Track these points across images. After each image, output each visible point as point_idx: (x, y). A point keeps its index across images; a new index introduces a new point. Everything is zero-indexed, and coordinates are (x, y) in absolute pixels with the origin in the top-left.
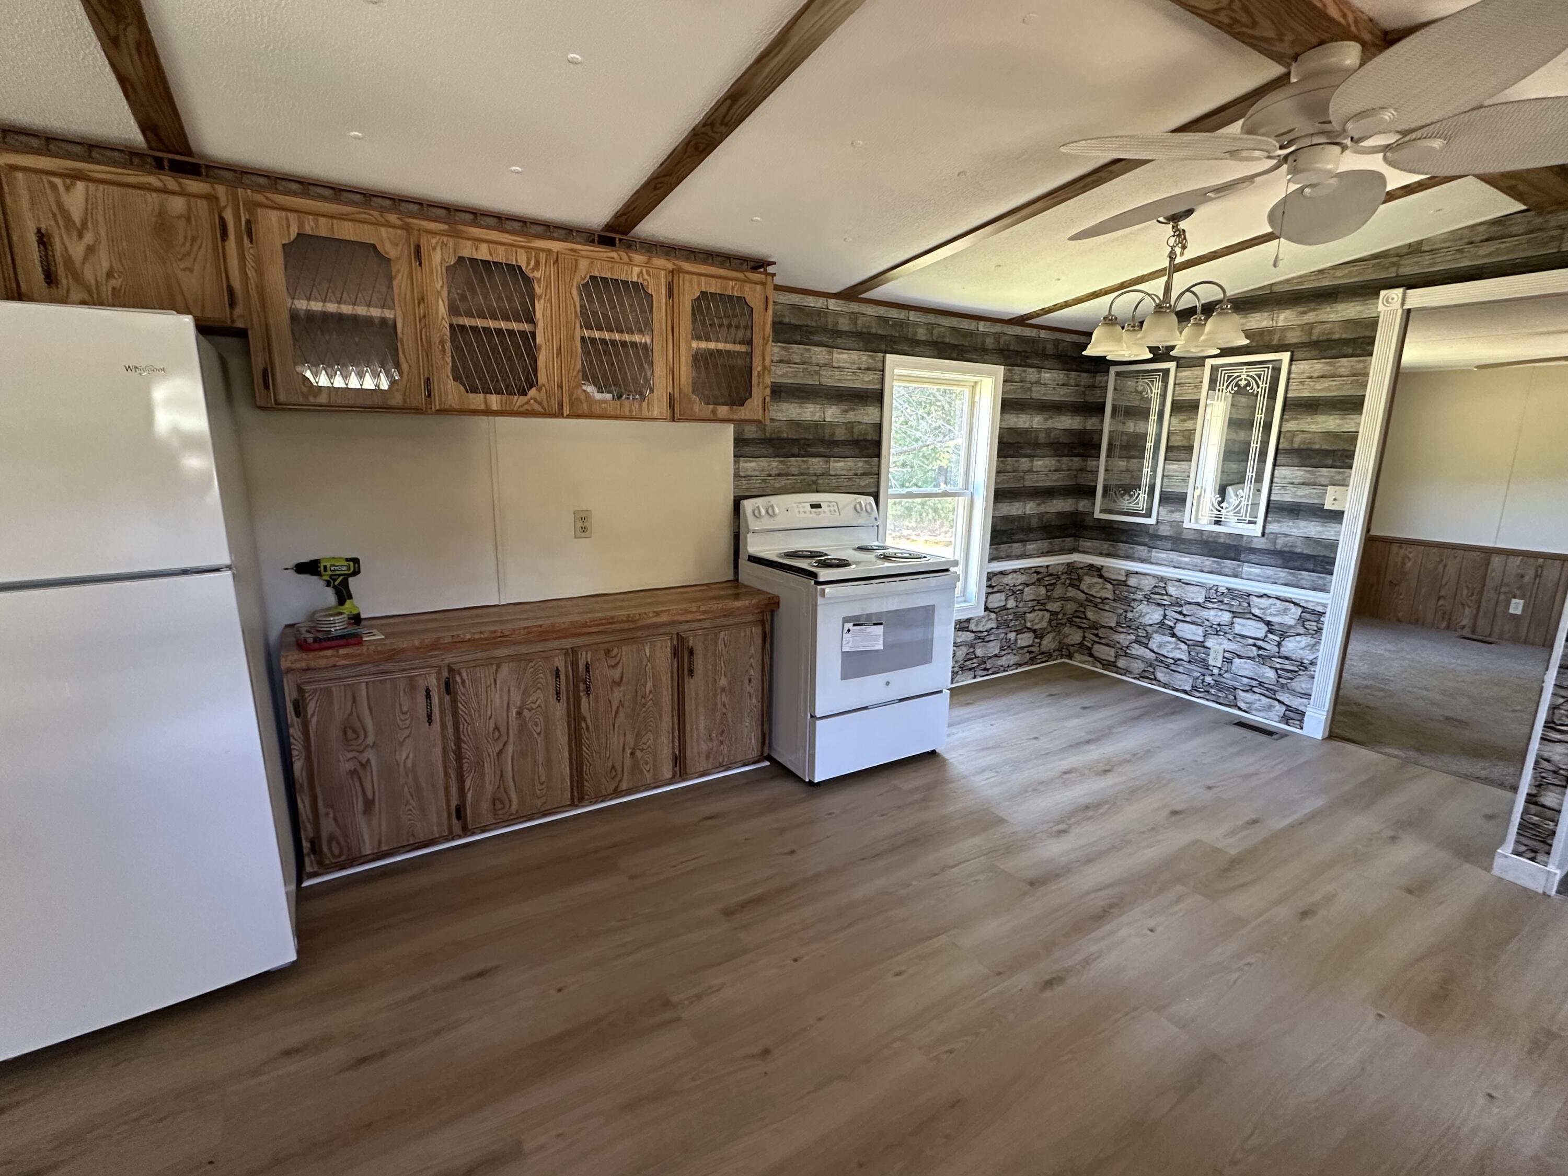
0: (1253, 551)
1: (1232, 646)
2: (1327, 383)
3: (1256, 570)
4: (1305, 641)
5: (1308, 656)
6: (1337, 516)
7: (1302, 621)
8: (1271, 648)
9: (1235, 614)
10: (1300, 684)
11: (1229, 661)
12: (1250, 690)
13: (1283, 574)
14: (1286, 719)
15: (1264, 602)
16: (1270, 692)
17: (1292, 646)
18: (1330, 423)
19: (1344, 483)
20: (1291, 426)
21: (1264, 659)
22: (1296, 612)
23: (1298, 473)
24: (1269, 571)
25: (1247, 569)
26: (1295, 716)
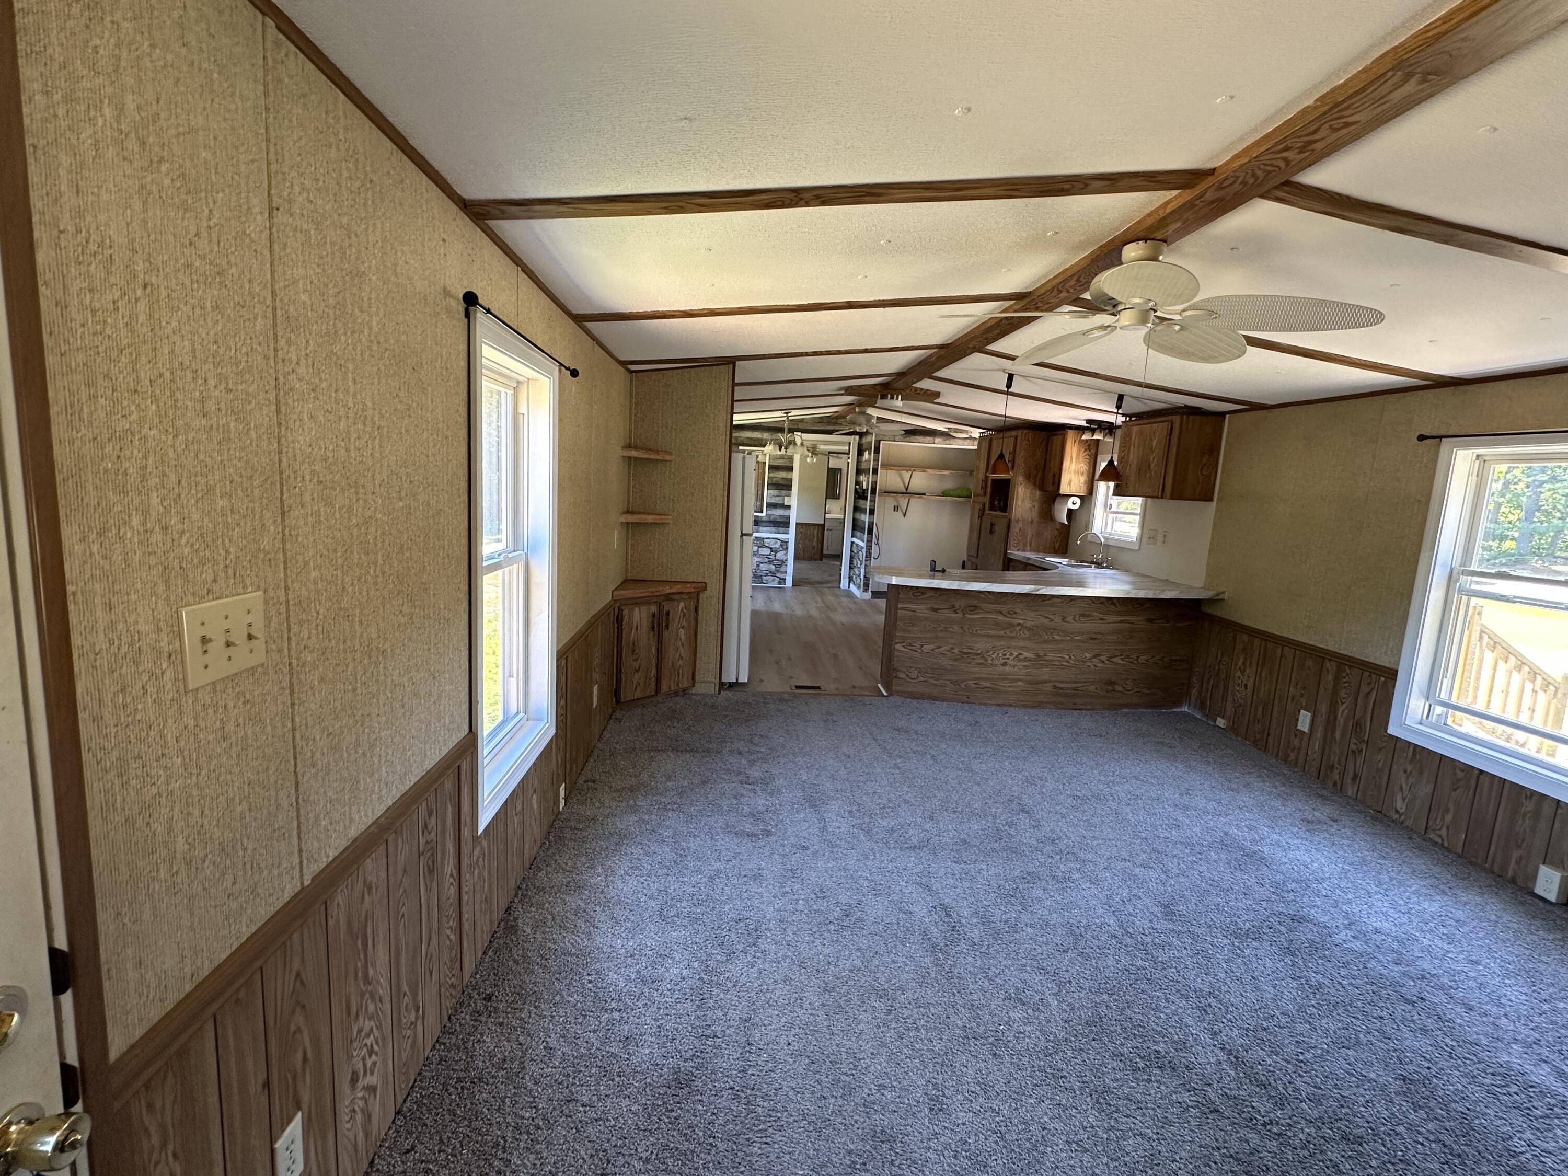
0: (763, 522)
1: (759, 560)
2: (781, 461)
3: (765, 529)
4: (783, 553)
5: (785, 558)
6: (789, 507)
7: (781, 545)
8: (773, 557)
9: (759, 547)
10: (782, 569)
11: (758, 566)
12: (767, 575)
13: (773, 529)
14: (780, 583)
15: (768, 541)
16: (773, 574)
17: (780, 555)
18: (783, 474)
19: (789, 496)
20: (772, 475)
21: (770, 562)
22: (779, 542)
23: (775, 492)
24: (769, 529)
25: (761, 529)
26: (783, 581)
